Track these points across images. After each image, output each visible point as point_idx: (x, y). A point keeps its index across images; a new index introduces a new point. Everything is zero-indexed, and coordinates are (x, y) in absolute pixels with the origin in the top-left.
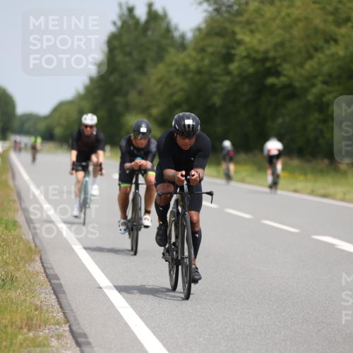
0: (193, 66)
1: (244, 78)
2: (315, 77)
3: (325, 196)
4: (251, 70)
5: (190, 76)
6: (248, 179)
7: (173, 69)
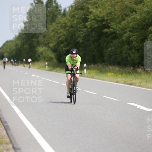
0: (69, 24)
1: (93, 29)
2: (126, 29)
3: (130, 84)
4: (96, 26)
5: (67, 28)
6: (95, 77)
7: (59, 25)
